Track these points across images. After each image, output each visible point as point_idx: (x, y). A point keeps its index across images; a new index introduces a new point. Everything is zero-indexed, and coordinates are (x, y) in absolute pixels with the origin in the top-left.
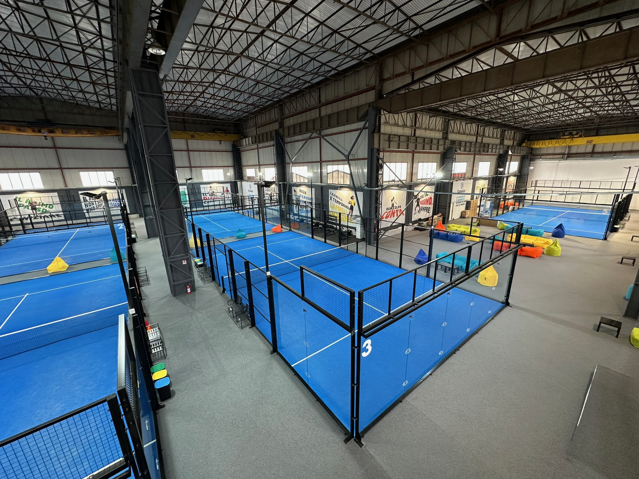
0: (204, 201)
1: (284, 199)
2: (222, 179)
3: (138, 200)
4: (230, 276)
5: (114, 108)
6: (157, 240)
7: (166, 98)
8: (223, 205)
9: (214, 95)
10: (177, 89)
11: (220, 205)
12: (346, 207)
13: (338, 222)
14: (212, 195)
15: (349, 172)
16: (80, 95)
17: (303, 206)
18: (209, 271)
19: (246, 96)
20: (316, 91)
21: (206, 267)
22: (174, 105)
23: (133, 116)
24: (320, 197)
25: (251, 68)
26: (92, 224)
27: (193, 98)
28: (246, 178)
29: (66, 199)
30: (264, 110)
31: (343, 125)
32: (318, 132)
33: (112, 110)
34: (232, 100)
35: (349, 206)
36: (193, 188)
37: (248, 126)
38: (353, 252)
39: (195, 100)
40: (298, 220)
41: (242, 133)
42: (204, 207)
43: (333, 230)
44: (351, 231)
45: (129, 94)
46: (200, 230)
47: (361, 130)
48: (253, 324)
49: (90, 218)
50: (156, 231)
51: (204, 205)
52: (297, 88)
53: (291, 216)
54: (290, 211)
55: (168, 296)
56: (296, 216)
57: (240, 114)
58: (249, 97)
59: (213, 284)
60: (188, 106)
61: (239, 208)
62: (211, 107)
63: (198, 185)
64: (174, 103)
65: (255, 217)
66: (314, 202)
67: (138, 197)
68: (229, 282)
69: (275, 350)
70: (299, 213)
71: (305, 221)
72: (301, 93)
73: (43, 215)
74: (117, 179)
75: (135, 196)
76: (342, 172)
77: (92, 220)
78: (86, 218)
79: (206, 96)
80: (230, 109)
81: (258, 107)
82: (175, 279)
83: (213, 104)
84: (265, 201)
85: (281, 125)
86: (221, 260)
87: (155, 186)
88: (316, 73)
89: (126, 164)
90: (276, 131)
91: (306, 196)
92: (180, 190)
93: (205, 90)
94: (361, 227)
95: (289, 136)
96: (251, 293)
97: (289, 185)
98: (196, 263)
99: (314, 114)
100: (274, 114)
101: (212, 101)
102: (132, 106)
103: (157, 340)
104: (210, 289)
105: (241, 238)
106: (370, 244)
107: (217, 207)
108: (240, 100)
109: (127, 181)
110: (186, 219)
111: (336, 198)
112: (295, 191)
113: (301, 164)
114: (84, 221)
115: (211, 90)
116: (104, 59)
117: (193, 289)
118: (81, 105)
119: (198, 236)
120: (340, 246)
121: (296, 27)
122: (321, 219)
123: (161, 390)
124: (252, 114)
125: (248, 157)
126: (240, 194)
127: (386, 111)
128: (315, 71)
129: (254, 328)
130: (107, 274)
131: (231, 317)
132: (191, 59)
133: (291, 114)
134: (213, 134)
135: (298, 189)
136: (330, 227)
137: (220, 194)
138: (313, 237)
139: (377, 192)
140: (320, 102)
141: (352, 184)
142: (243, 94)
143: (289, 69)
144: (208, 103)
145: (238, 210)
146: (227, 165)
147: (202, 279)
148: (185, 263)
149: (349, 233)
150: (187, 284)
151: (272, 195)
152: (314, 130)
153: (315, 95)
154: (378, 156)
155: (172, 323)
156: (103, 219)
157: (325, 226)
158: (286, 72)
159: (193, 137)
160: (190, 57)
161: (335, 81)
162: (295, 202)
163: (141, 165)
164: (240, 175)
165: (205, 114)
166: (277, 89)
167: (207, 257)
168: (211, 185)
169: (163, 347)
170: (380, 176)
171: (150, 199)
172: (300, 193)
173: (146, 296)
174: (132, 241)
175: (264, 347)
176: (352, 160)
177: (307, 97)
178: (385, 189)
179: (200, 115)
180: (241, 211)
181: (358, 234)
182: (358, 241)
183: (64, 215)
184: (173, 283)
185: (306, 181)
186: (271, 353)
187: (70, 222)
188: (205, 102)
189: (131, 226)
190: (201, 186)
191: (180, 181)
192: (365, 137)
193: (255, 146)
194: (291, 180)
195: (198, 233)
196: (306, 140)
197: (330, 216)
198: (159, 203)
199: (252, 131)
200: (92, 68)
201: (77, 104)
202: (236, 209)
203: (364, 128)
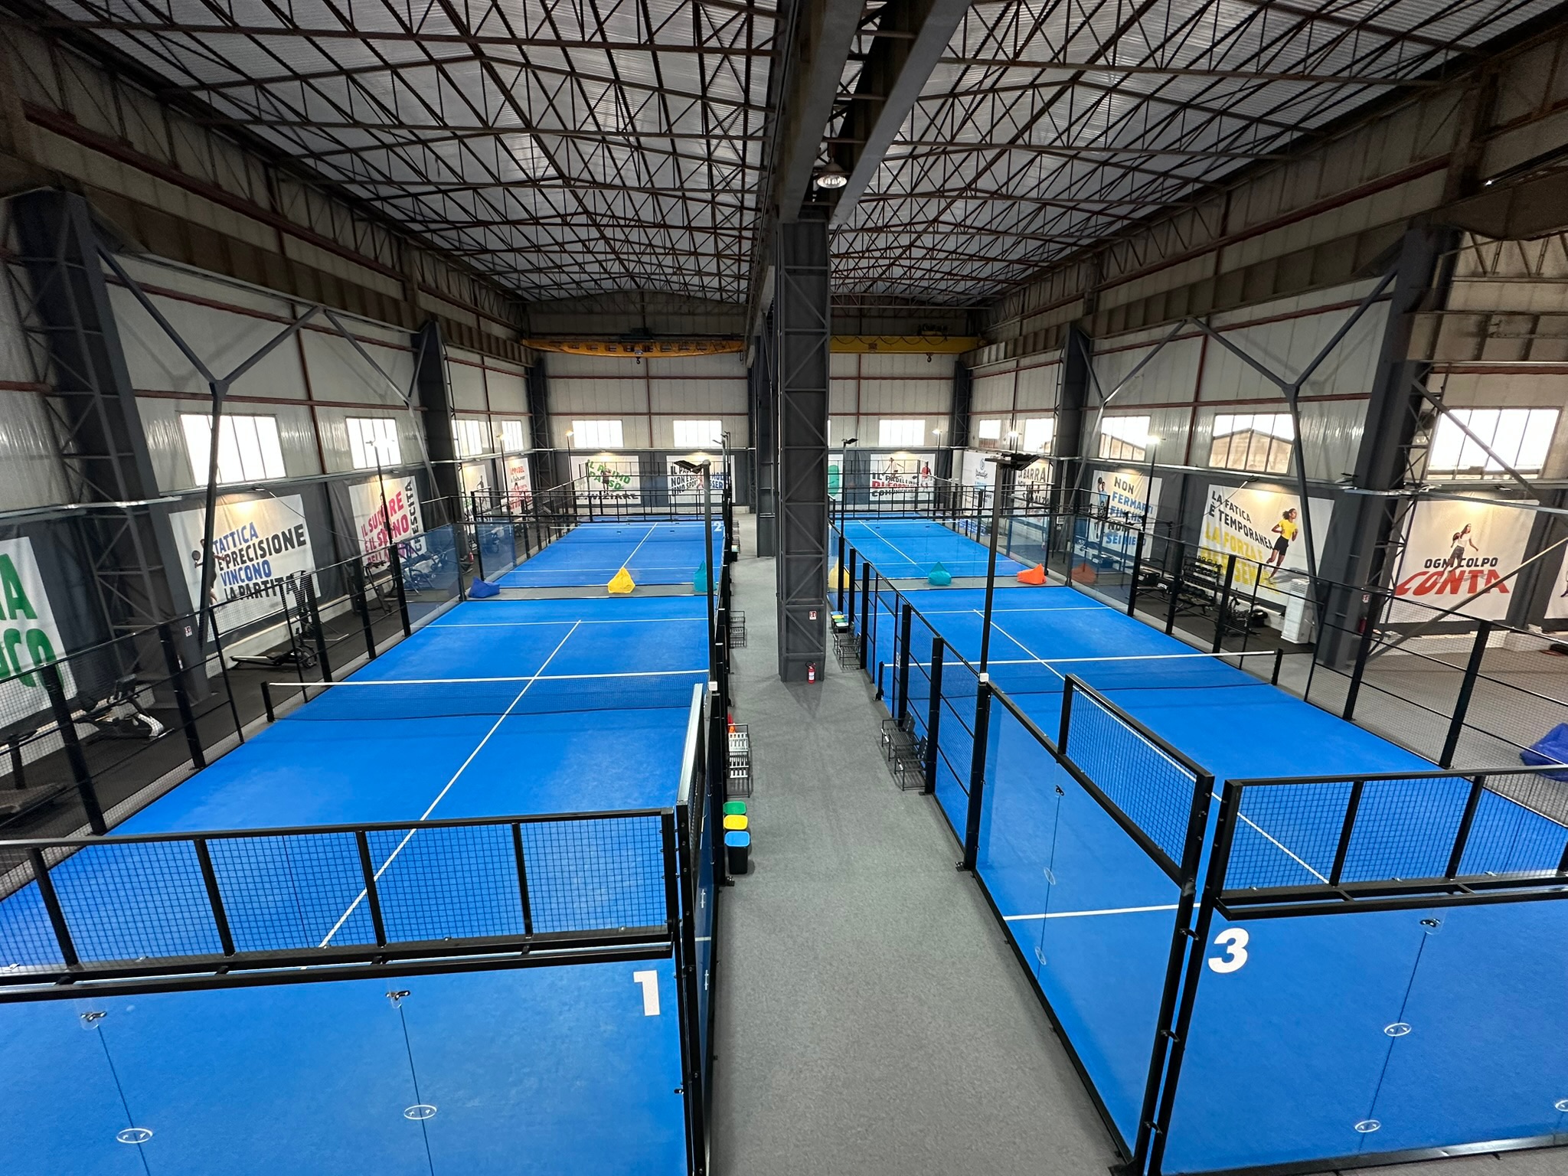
0: (872, 490)
1: (1066, 501)
2: (919, 442)
3: (753, 479)
4: (898, 665)
5: (743, 297)
6: (772, 563)
7: (833, 267)
8: (911, 502)
9: (933, 249)
10: (858, 246)
11: (904, 502)
12: (1262, 540)
13: (1222, 583)
14: (892, 479)
15: (1291, 437)
16: (696, 280)
17: (1119, 524)
18: (857, 644)
19: (1009, 241)
20: (1217, 201)
21: (853, 634)
22: (847, 281)
23: (770, 313)
24: (1175, 504)
25: (1033, 172)
26: (676, 517)
27: (887, 262)
28: (975, 443)
29: (648, 469)
30: (1048, 271)
31: (1293, 295)
32: (1203, 320)
33: (738, 302)
34: (974, 255)
35: (1274, 539)
36: (857, 460)
37: (1003, 314)
38: (1263, 678)
39: (890, 266)
40: (1096, 561)
41: (983, 333)
42: (870, 503)
43: (1203, 602)
44: (1266, 615)
45: (772, 269)
46: (853, 552)
47: (1363, 305)
48: (929, 788)
49: (676, 505)
50: (773, 543)
51: (872, 498)
52: (1153, 202)
53: (1077, 547)
54: (1078, 532)
55: (772, 677)
56: (1093, 548)
57: (986, 288)
58: (1016, 244)
59: (859, 675)
60: (874, 280)
61: (947, 514)
62: (921, 278)
63: (866, 453)
64: (847, 277)
65: (981, 540)
66: (1153, 515)
67: (753, 472)
68: (894, 678)
69: (969, 864)
70: (1101, 542)
71: (1116, 566)
72: (1166, 214)
73: (615, 494)
74: (726, 435)
75: (749, 469)
76: (1266, 435)
77: (680, 510)
78: (671, 505)
79: (917, 253)
80: (965, 278)
81: (1036, 265)
82: (791, 647)
83: (928, 270)
84: (1013, 501)
85: (1092, 309)
86: (885, 624)
87: (786, 452)
88: (1225, 152)
89: (743, 408)
90: (1074, 324)
91: (1132, 497)
92: (830, 464)
93: (915, 240)
94: (1306, 607)
95: (1109, 333)
96: (937, 715)
97: (1088, 465)
98: (834, 623)
99: (1200, 269)
100: (1077, 279)
101: (926, 264)
102: (772, 296)
103: (742, 756)
104: (852, 684)
105: (940, 586)
106: (1330, 664)
107: (896, 507)
108: (991, 254)
109: (740, 442)
110: (830, 526)
111: (1228, 511)
112: (1100, 481)
113: (1131, 411)
114: (667, 510)
115: (928, 240)
116: (742, 208)
117: (820, 677)
118: (694, 297)
119: (847, 565)
120: (1216, 650)
121: (1179, 38)
122: (1169, 566)
123: (733, 851)
124: (1017, 283)
125: (991, 391)
126: (954, 480)
127: (1484, 234)
128: (1221, 146)
129: (930, 797)
130: (685, 613)
131: (884, 757)
132: (895, 177)
133: (1126, 274)
134: (918, 338)
135: (1110, 478)
136: (1193, 594)
137: (909, 478)
138: (1130, 613)
139: (1392, 503)
140: (1223, 232)
141: (1295, 473)
142: (1001, 239)
143: (1137, 155)
144: (918, 268)
145: (944, 518)
146: (936, 411)
147: (841, 659)
148: (813, 617)
149: (1258, 621)
150: (810, 661)
151: (1035, 488)
152: (1188, 313)
153: (1212, 215)
154: (1419, 386)
155: (771, 732)
156: (693, 510)
157: (1176, 587)
158: (1128, 164)
159: (873, 347)
160: (895, 173)
161: (1286, 164)
162: (1095, 511)
163: (768, 408)
164: (961, 435)
165: (906, 294)
166: (1094, 213)
167: (858, 615)
168: (894, 456)
169: (748, 774)
170: (1414, 455)
171: (774, 478)
172: (1116, 489)
173: (737, 668)
174: (731, 557)
175: (945, 850)
176: (1308, 399)
177: (1184, 225)
178: (1429, 497)
179: (897, 297)
180: (951, 521)
181: (1291, 629)
182: (1283, 649)
183: (642, 497)
184: (785, 655)
185: (1139, 457)
186: (959, 869)
187: (648, 510)
188: (910, 268)
189: (734, 529)
190: (873, 457)
191: (833, 442)
192: (1376, 325)
193: (1012, 364)
194: (1093, 453)
195: (849, 558)
196: (1160, 343)
197: (1199, 561)
198: (787, 486)
199: (1010, 327)
200: (721, 228)
201: (689, 296)
202: (938, 514)
203: (1377, 297)
